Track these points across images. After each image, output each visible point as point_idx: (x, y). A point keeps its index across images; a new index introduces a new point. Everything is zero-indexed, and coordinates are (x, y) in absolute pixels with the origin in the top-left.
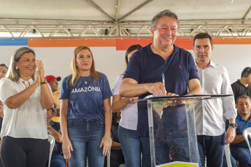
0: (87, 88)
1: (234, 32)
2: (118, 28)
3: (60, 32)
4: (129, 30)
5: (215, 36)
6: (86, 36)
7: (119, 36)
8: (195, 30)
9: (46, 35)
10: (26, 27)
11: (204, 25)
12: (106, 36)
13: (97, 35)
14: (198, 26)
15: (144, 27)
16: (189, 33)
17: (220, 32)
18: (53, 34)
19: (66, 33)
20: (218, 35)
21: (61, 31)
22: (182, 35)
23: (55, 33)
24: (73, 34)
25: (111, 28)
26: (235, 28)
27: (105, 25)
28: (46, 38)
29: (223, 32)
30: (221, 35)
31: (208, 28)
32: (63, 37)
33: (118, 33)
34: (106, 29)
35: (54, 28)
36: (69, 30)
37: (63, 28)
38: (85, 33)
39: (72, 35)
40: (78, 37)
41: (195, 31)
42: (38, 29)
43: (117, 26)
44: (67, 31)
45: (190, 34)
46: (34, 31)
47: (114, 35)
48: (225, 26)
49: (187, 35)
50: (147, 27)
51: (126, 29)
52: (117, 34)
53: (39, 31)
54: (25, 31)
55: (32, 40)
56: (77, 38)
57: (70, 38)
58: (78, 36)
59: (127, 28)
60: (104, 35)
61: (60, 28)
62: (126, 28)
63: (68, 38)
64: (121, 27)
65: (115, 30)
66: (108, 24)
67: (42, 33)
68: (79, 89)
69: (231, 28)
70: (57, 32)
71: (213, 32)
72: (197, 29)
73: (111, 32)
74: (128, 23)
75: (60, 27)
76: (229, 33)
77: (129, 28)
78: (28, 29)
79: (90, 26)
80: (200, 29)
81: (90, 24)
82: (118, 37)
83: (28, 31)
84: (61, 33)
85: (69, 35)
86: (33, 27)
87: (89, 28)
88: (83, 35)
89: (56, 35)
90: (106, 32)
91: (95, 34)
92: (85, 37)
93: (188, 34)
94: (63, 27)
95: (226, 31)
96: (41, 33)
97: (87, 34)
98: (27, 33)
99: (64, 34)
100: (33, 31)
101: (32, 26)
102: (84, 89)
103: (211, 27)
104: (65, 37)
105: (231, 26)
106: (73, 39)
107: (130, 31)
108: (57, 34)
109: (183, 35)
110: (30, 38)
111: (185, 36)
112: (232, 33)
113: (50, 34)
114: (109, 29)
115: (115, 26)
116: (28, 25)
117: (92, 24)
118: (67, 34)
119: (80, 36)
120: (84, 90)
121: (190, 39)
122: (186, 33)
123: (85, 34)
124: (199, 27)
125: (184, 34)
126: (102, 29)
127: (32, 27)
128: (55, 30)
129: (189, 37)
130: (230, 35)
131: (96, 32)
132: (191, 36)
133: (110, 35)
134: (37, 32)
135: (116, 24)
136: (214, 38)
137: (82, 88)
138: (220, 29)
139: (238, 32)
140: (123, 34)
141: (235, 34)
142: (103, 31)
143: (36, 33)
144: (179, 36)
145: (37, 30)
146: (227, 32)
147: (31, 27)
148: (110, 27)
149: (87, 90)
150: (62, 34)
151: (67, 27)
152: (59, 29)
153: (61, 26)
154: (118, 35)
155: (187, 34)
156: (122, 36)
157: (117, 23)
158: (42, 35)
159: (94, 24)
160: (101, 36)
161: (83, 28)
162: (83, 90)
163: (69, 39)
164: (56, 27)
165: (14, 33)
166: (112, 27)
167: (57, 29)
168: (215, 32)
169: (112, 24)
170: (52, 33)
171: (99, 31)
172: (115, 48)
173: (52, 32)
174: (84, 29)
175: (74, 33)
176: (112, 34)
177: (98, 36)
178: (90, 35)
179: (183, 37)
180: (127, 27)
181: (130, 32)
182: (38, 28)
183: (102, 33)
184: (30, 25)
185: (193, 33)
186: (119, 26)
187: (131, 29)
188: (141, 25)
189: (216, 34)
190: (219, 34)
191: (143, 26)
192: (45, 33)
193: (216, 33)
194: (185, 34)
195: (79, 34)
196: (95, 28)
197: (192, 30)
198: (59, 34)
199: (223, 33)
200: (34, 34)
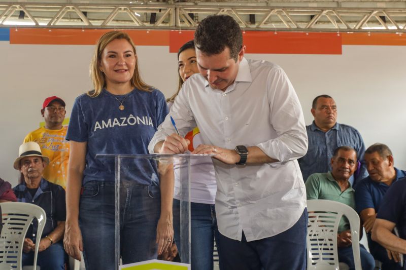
0: (126, 120)
1: (389, 22)
2: (174, 11)
3: (69, 17)
4: (194, 15)
5: (355, 29)
6: (115, 25)
7: (176, 26)
8: (317, 17)
9: (43, 23)
10: (7, 8)
11: (334, 9)
12: (152, 25)
13: (136, 24)
14: (323, 11)
15: (223, 11)
16: (306, 22)
17: (364, 22)
18: (55, 20)
19: (79, 19)
20: (359, 28)
21: (70, 15)
22: (292, 27)
23: (60, 19)
24: (91, 21)
25: (162, 12)
26: (391, 15)
27: (151, 5)
28: (43, 27)
29: (368, 22)
30: (366, 27)
31: (341, 15)
32: (74, 27)
33: (174, 22)
34: (152, 13)
35: (58, 10)
36: (85, 14)
37: (74, 11)
38: (113, 20)
39: (90, 23)
40: (100, 27)
41: (316, 19)
42: (28, 12)
43: (172, 7)
44: (82, 16)
45: (308, 25)
46: (22, 15)
47: (168, 25)
48: (373, 11)
49: (301, 27)
50: (228, 11)
51: (190, 14)
52: (172, 23)
53: (30, 15)
54: (5, 14)
55: (16, 30)
56: (98, 28)
57: (86, 28)
58: (100, 24)
59: (192, 12)
60: (148, 24)
61: (69, 10)
62: (190, 12)
63: (82, 29)
64: (180, 10)
65: (169, 15)
66: (157, 3)
67: (36, 19)
68: (110, 120)
69: (384, 14)
70: (62, 16)
71: (350, 22)
72: (319, 15)
73: (162, 19)
74: (194, 2)
75: (69, 8)
76: (380, 24)
77: (194, 13)
78: (11, 11)
79: (123, 8)
80: (327, 16)
81: (122, 4)
82: (174, 28)
83: (11, 15)
84: (71, 18)
85: (85, 23)
86: (20, 7)
87: (122, 11)
88: (110, 23)
89: (60, 23)
90: (153, 18)
91: (132, 21)
92: (112, 27)
93: (303, 26)
94: (73, 8)
95: (375, 20)
96: (33, 17)
97: (117, 20)
98: (9, 17)
99: (76, 20)
100: (19, 14)
101: (18, 6)
102: (121, 121)
103: (347, 12)
104: (77, 27)
105: (384, 11)
106: (90, 31)
107: (198, 17)
108: (63, 20)
109: (294, 26)
110: (14, 27)
111: (297, 28)
112: (387, 24)
113: (50, 19)
114: (158, 12)
115: (168, 8)
116: (10, 4)
117: (127, 3)
118: (82, 20)
119: (105, 26)
120: (121, 123)
121: (307, 34)
122: (301, 22)
123: (115, 22)
124: (325, 12)
125: (296, 25)
126: (146, 13)
127: (18, 8)
128: (58, 12)
129: (305, 30)
130: (383, 28)
131: (134, 18)
132: (308, 28)
133: (159, 24)
134: (27, 17)
135: (171, 4)
136: (352, 33)
137: (116, 119)
138: (365, 16)
139: (397, 22)
140: (182, 22)
141: (393, 27)
142: (146, 17)
143: (25, 18)
144: (287, 29)
145: (26, 14)
146: (377, 22)
147: (16, 7)
148: (160, 10)
149: (126, 122)
150: (72, 20)
151: (82, 8)
152: (66, 12)
153: (71, 7)
154: (174, 25)
155: (303, 24)
156: (182, 27)
157: (173, 2)
158: (36, 22)
159: (131, 2)
160: (142, 26)
161: (110, 11)
162: (118, 123)
163: (83, 31)
164: (61, 8)
166: (164, 9)
167: (63, 12)
168: (356, 22)
169: (164, 3)
170: (53, 18)
171: (139, 15)
172: (168, 48)
173: (53, 16)
174: (112, 13)
175: (93, 20)
176: (163, 22)
177: (138, 25)
178: (123, 22)
179: (295, 30)
180: (191, 10)
181: (197, 20)
182: (27, 9)
183: (145, 20)
184: (14, 3)
185: (312, 24)
186: (176, 9)
187: (199, 13)
188: (217, 6)
189: (356, 26)
190: (361, 26)
191: (220, 9)
192: (41, 19)
193: (356, 24)
194: (298, 24)
195: (102, 22)
196: (132, 10)
197: (312, 17)
198: (67, 20)
199: (371, 24)
200: (21, 20)
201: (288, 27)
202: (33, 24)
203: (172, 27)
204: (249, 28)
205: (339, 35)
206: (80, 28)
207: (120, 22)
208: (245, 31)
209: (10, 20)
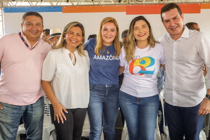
0: (109, 57)
6: (104, 4)
9: (75, 4)
12: (120, 3)
18: (80, 2)
19: (90, 2)
22: (179, 2)
23: (82, 2)
24: (94, 3)
28: (75, 6)
32: (87, 5)
33: (128, 1)
44: (91, 0)
47: (126, 3)
49: (183, 2)
56: (97, 5)
57: (92, 5)
60: (118, 3)
63: (90, 6)
67: (73, 2)
68: (101, 56)
84: (87, 2)
85: (92, 3)
91: (111, 2)
92: (102, 5)
96: (71, 2)
97: (105, 2)
99: (89, 2)
102: (106, 57)
106: (94, 6)
108: (84, 2)
110: (63, 6)
111: (181, 2)
121: (185, 5)
131: (112, 0)
132: (186, 2)
133: (122, 2)
137: (104, 56)
143: (69, 2)
145: (69, 0)
156: (131, 4)
160: (115, 4)
165: (53, 2)
176: (124, 2)
177: (113, 3)
178: (108, 2)
192: (75, 2)
195: (98, 3)
198: (85, 2)
200: (67, 3)
201: (177, 2)
202: (71, 4)
203: (127, 3)
204: (160, 3)
205: (199, 5)
206: (89, 6)
207: (107, 2)
208: (158, 4)
209: (63, 3)
